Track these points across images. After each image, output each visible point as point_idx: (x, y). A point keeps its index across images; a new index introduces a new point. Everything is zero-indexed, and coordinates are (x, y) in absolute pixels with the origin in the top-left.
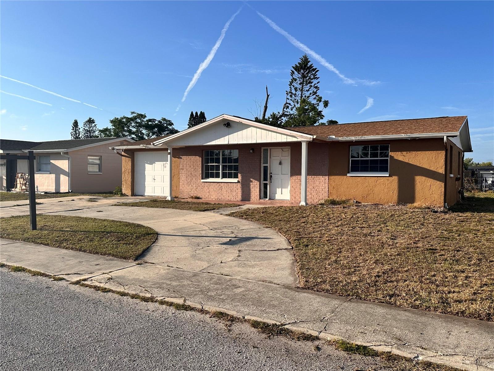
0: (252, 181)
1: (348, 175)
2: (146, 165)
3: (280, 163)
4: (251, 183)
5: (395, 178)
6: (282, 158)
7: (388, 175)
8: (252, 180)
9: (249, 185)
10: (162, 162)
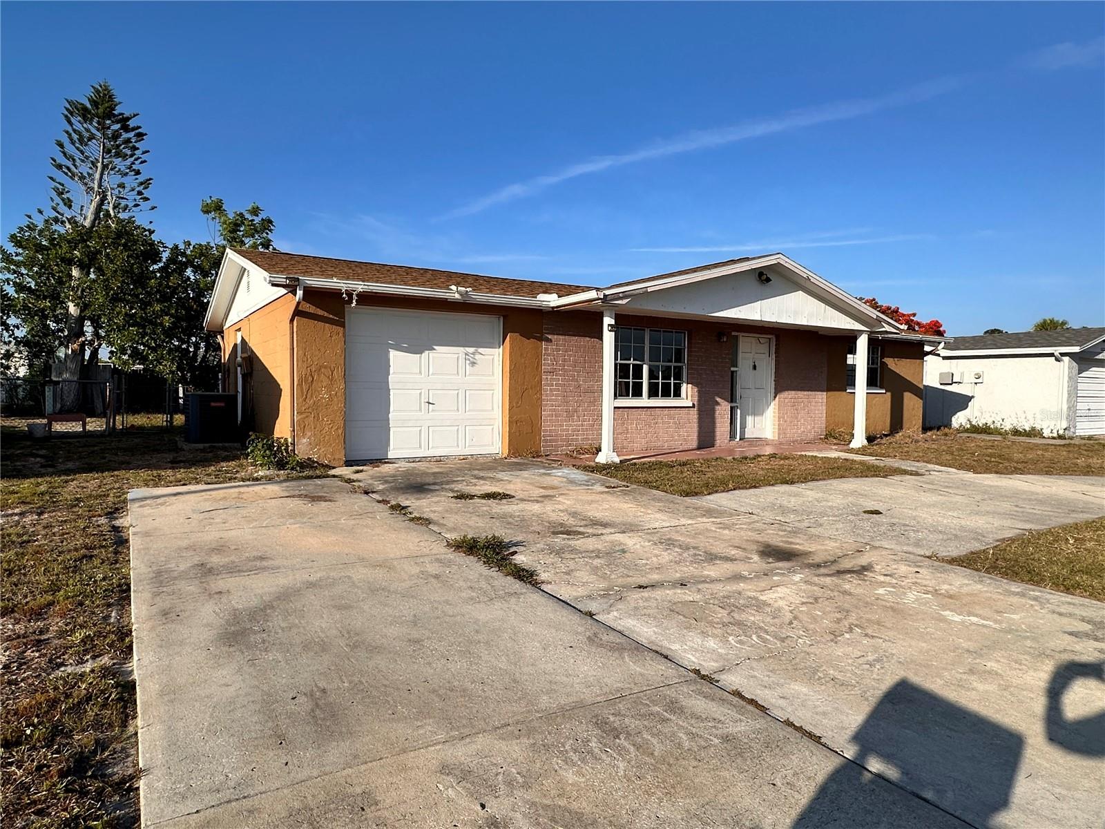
0: (718, 404)
1: (848, 391)
2: (393, 354)
3: (755, 367)
4: (717, 407)
5: (889, 394)
6: (756, 356)
7: (884, 391)
8: (718, 399)
9: (714, 411)
10: (462, 348)
